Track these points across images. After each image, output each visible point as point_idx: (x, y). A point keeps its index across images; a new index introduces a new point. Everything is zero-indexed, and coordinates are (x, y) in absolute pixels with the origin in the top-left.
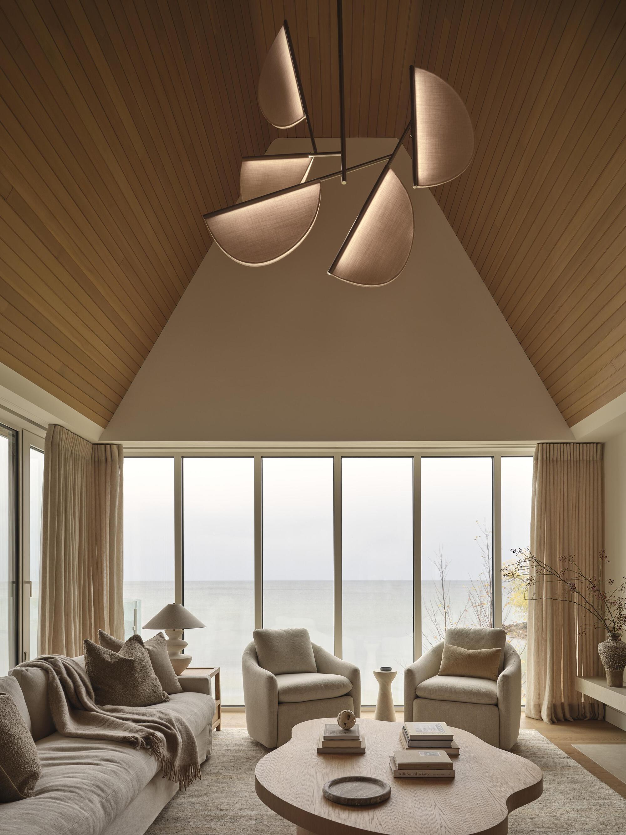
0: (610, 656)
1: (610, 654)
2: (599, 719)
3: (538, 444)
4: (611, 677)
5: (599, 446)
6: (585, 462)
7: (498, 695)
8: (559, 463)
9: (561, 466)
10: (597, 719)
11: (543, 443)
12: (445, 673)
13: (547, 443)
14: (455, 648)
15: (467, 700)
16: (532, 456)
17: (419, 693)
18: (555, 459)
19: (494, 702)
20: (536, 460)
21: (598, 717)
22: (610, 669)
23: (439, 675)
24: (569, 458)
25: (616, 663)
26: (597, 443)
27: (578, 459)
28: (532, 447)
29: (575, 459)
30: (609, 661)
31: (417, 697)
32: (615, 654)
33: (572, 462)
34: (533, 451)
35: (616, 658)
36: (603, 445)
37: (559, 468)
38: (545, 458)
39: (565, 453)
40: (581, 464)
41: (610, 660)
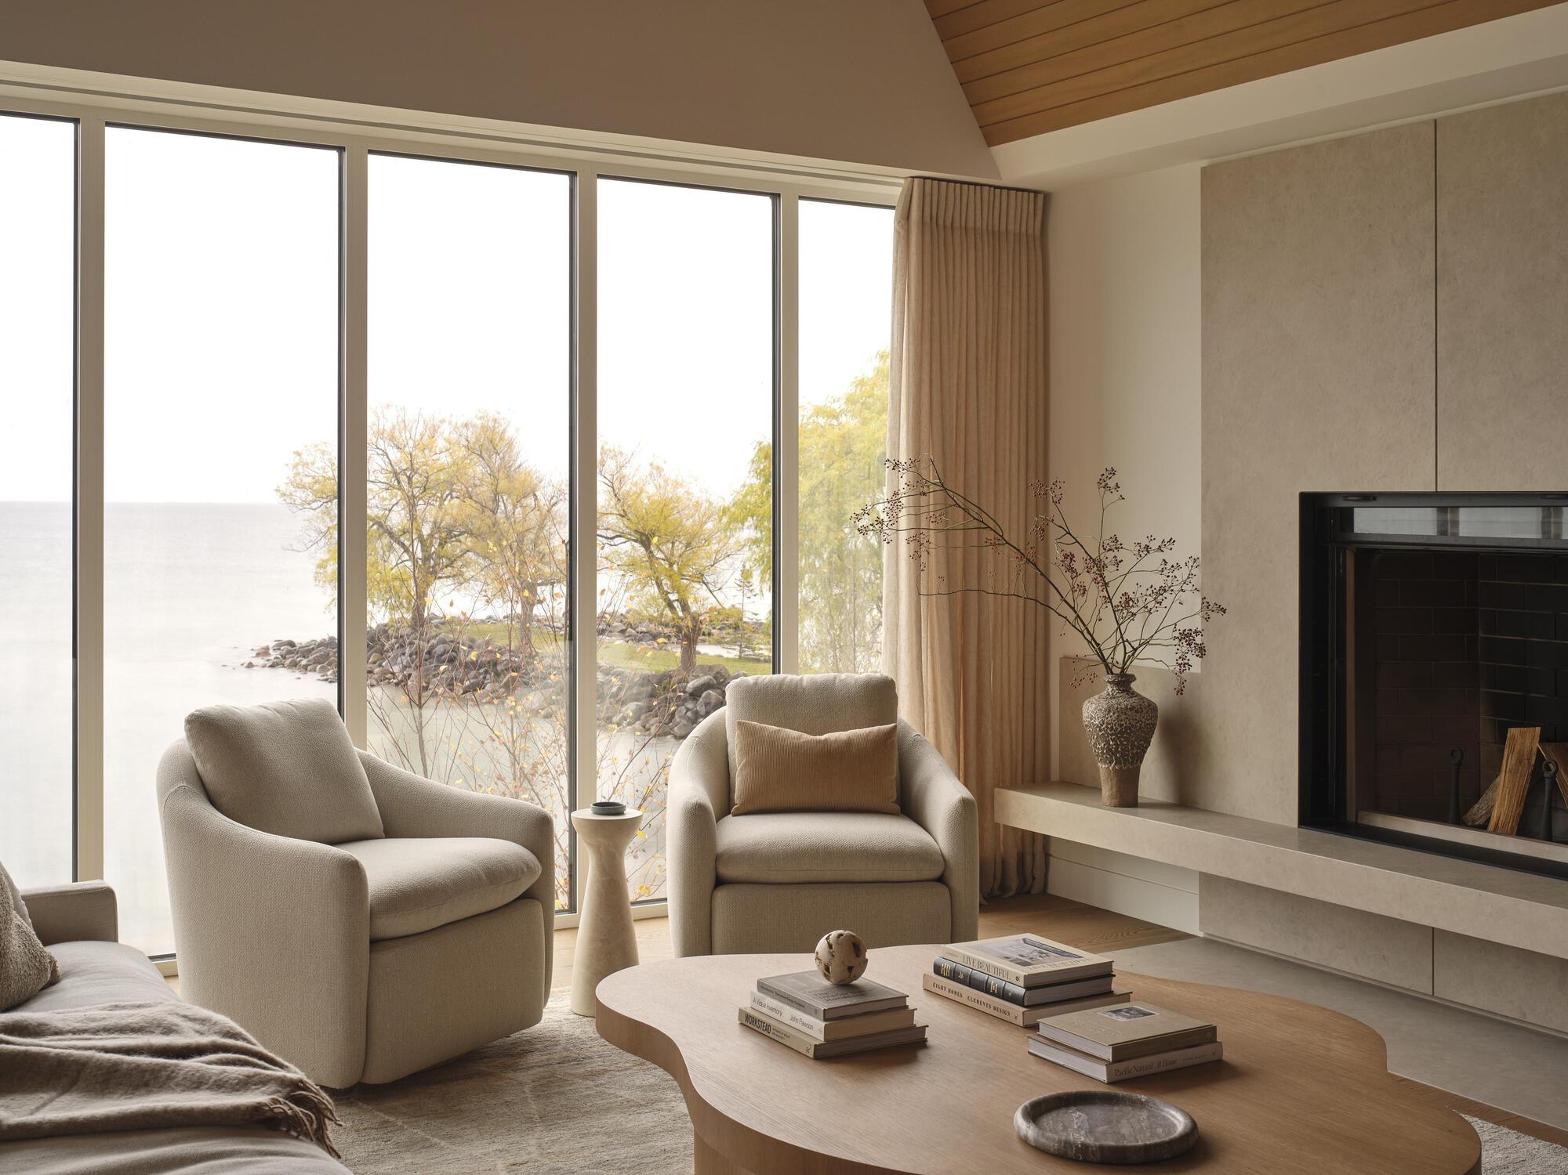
0: (1120, 732)
1: (1121, 725)
2: (1034, 891)
3: (913, 177)
4: (1117, 782)
5: (1040, 197)
6: (1011, 236)
7: (944, 852)
8: (957, 233)
9: (961, 244)
10: (1029, 892)
11: (925, 178)
12: (751, 807)
13: (933, 179)
14: (774, 731)
15: (870, 876)
16: (893, 207)
17: (728, 871)
18: (949, 223)
19: (937, 873)
20: (904, 220)
21: (1032, 886)
22: (1115, 764)
23: (735, 815)
24: (979, 224)
25: (1132, 749)
26: (1036, 192)
27: (996, 229)
28: (895, 182)
29: (990, 228)
30: (1116, 744)
31: (720, 882)
32: (1133, 726)
33: (985, 234)
34: (896, 193)
35: (1133, 736)
36: (1047, 197)
37: (957, 246)
38: (927, 219)
39: (970, 208)
40: (1003, 238)
41: (1121, 742)
